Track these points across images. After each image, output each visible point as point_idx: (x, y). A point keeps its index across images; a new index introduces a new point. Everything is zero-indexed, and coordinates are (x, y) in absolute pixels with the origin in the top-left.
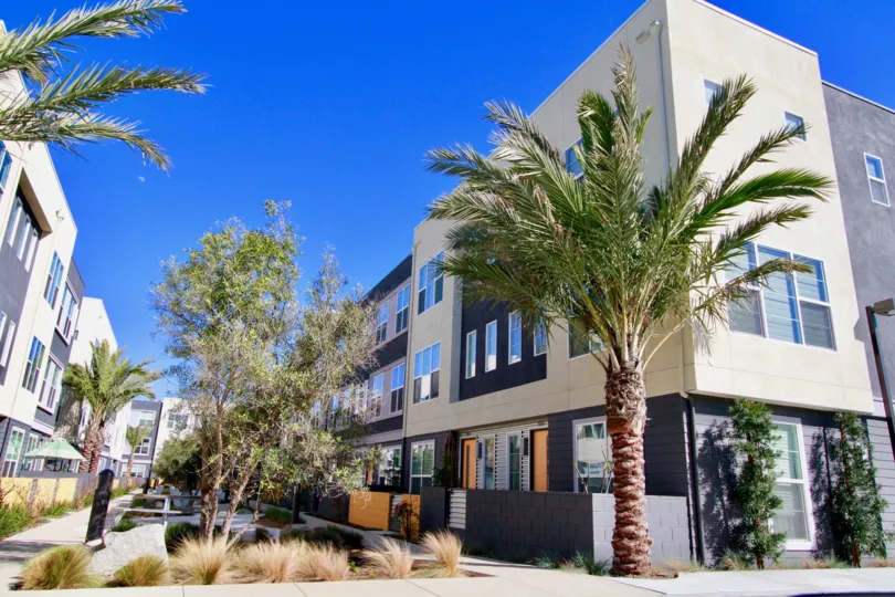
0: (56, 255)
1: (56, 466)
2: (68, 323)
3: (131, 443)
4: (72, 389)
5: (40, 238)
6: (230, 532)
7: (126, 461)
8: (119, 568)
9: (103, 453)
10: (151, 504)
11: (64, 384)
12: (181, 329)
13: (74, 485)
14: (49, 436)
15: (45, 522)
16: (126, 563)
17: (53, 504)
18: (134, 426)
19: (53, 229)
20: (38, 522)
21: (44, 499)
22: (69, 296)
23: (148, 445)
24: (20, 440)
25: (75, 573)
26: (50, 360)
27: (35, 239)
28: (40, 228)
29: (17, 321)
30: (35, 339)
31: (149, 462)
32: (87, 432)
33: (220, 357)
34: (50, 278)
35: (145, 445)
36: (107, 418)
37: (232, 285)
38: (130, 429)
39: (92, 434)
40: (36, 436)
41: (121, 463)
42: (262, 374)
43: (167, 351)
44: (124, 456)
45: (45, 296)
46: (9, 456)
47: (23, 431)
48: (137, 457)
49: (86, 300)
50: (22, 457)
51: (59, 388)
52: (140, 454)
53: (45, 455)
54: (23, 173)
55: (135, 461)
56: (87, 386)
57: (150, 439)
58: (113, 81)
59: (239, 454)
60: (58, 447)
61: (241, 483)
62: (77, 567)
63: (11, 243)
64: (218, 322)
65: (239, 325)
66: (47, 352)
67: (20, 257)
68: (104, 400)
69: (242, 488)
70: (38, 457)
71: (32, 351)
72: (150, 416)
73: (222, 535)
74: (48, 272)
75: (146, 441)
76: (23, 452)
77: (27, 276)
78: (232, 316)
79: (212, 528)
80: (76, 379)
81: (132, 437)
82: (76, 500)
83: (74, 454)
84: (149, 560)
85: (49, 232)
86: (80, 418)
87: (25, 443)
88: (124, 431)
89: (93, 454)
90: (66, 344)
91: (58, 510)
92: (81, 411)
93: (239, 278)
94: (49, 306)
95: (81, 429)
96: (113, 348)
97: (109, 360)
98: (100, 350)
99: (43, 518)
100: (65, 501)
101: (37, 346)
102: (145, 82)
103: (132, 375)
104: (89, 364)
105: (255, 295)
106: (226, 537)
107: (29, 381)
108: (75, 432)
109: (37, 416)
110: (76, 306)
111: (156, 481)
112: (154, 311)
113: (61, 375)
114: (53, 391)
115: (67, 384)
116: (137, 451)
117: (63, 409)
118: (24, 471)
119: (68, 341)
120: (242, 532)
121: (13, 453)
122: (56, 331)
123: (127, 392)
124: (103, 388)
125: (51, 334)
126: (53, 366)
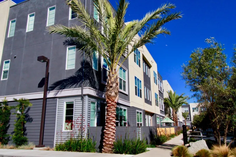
0: (154, 72)
1: (168, 125)
2: (161, 88)
3: (184, 117)
4: (166, 105)
5: (150, 69)
6: (227, 143)
7: (184, 122)
8: (196, 152)
9: (178, 120)
10: (196, 134)
11: (164, 103)
12: (193, 83)
13: (174, 129)
14: (164, 117)
15: (170, 139)
16: (198, 151)
17: (171, 135)
18: (184, 112)
19: (152, 65)
20: (169, 139)
21: (169, 133)
22: (159, 81)
23: (189, 117)
24: (159, 119)
25: (185, 153)
26: (160, 98)
27: (149, 69)
28: (149, 66)
29: (150, 90)
30: (155, 93)
31: (191, 122)
32: (173, 115)
33: (207, 89)
34: (154, 78)
35: (188, 117)
36: (177, 111)
37: (205, 66)
38: (183, 113)
39: (174, 116)
40: (162, 117)
41: (183, 123)
42: (224, 91)
43: (191, 90)
44: (183, 121)
45: (155, 82)
46: (158, 123)
47: (159, 116)
48: (187, 121)
49: (163, 81)
50: (160, 123)
51: (163, 105)
52: (187, 120)
53: (165, 122)
54: (143, 54)
55: (187, 122)
56: (170, 103)
57: (189, 115)
58: (159, 24)
59: (222, 118)
60: (167, 120)
61: (226, 127)
62: (185, 151)
63: (145, 72)
64: (203, 78)
65: (211, 78)
66: (159, 96)
67: (147, 74)
68: (175, 106)
69: (227, 129)
70: (164, 123)
71: (155, 97)
72: (187, 109)
73: (224, 144)
74: (154, 76)
75: (188, 116)
76: (160, 121)
77: (150, 78)
78: (207, 76)
79: (220, 142)
80: (166, 102)
81: (184, 115)
82: (175, 133)
83: (171, 121)
84: (204, 150)
85: (151, 67)
86: (170, 112)
87: (160, 119)
88: (181, 114)
89: (176, 121)
90: (162, 93)
91: (172, 136)
92: (170, 110)
93: (206, 64)
94: (156, 85)
95: (171, 114)
96: (173, 92)
97: (173, 95)
98: (170, 93)
99: (170, 138)
100: (173, 134)
101: (156, 95)
102: (166, 21)
103: (180, 98)
104: (168, 97)
105: (213, 67)
106: (226, 144)
107: (157, 104)
108: (170, 115)
109: (161, 112)
110: (161, 83)
111: (194, 127)
112: (184, 80)
113: (163, 101)
114: (162, 106)
115: (165, 103)
116: (186, 119)
117: (166, 110)
118: (162, 126)
119: (162, 92)
120: (231, 143)
121: (158, 122)
122: (159, 90)
123: (180, 103)
124: (174, 103)
125: (158, 91)
126: (160, 99)
